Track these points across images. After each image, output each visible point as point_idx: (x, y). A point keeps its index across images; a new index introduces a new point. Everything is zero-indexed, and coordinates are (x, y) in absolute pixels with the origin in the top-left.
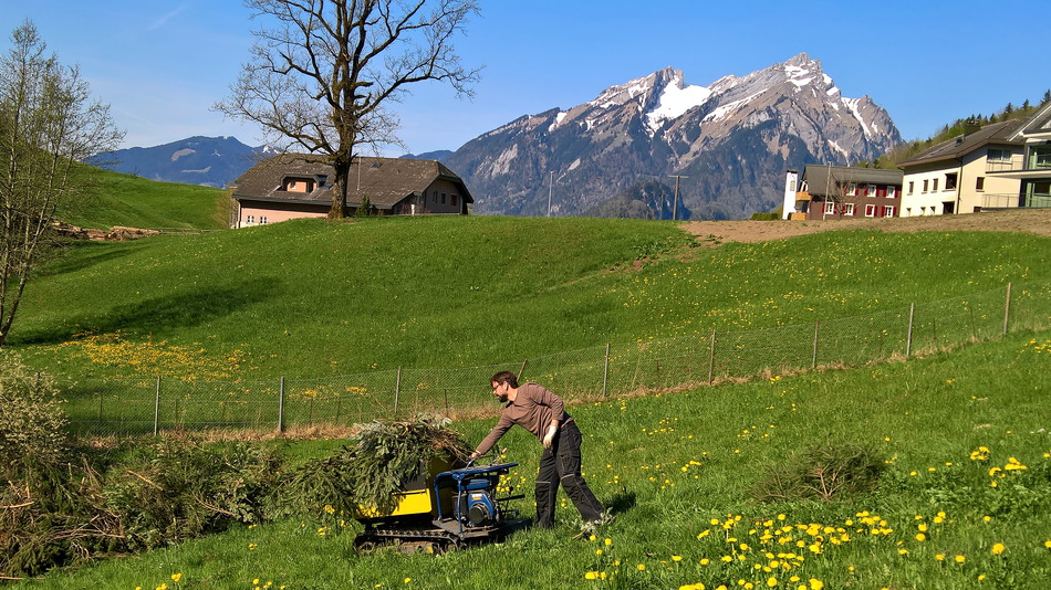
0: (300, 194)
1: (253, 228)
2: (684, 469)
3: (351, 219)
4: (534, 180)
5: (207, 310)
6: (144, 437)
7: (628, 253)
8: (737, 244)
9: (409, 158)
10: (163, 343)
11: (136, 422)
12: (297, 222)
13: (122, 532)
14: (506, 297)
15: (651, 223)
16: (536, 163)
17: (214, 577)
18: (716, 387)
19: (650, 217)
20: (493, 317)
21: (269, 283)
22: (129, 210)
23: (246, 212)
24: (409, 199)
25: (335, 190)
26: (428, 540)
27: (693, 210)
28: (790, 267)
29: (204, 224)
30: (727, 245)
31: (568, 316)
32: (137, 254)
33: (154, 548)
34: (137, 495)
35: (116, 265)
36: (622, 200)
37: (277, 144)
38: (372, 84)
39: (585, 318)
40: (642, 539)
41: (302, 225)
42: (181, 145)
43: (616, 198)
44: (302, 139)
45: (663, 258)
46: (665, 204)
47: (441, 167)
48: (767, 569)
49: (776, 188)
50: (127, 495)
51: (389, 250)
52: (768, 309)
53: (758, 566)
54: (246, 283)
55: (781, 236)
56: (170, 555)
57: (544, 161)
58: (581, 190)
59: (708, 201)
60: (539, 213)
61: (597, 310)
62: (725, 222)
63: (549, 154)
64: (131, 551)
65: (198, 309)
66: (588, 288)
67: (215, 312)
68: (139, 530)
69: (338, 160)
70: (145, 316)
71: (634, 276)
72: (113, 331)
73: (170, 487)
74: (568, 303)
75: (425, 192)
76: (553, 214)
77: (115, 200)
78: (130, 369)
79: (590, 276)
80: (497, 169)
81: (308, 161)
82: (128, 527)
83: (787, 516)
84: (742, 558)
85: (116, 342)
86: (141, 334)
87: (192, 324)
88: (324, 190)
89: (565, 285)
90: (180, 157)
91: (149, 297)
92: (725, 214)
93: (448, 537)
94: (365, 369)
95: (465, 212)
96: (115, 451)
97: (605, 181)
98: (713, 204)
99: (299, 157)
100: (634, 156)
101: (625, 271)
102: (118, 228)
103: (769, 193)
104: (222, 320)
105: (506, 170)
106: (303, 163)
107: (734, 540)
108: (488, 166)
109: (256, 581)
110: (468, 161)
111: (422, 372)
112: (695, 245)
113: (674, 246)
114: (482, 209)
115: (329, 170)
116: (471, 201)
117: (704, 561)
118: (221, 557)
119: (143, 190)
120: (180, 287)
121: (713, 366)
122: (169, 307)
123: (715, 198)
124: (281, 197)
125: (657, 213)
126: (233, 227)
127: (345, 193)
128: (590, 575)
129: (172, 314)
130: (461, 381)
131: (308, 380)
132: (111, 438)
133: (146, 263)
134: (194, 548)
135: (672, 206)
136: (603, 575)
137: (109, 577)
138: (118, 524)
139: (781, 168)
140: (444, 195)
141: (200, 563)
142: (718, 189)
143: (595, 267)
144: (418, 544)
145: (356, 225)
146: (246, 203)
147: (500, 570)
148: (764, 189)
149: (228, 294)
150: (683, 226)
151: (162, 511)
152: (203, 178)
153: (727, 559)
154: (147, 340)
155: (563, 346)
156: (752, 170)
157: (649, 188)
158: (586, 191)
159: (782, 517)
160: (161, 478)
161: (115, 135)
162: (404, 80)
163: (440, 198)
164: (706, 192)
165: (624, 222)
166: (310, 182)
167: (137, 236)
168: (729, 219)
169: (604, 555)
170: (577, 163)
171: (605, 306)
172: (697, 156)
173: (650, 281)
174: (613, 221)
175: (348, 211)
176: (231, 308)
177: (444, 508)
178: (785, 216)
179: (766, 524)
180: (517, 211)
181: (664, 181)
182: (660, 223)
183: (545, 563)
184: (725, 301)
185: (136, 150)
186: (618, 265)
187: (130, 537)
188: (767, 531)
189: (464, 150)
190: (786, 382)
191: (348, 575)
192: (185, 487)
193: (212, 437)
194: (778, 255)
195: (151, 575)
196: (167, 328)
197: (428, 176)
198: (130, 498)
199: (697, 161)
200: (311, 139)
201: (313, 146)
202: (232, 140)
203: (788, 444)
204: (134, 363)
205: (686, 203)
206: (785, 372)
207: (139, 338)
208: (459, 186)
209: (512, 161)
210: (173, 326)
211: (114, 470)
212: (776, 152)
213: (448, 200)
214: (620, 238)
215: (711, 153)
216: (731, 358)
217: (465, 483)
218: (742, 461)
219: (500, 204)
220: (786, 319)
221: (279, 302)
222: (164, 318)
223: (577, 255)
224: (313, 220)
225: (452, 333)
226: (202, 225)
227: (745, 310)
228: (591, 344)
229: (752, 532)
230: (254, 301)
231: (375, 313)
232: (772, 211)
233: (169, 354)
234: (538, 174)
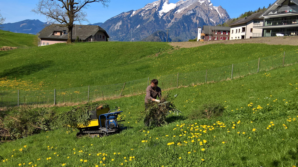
0: (58, 36)
1: (45, 46)
3: (74, 43)
4: (127, 31)
5: (32, 70)
6: (15, 107)
7: (154, 52)
8: (185, 48)
9: (90, 25)
10: (19, 80)
11: (12, 103)
12: (58, 44)
13: (9, 134)
14: (119, 65)
15: (160, 43)
16: (127, 26)
17: (36, 146)
18: (179, 89)
19: (160, 41)
20: (116, 71)
21: (50, 62)
22: (8, 41)
23: (43, 41)
24: (91, 37)
25: (69, 35)
26: (98, 133)
27: (172, 39)
28: (199, 55)
29: (30, 45)
30: (182, 49)
31: (137, 70)
32: (11, 54)
33: (19, 138)
34: (13, 124)
35: (5, 57)
36: (152, 36)
37: (51, 21)
38: (78, 3)
39: (142, 70)
40: (158, 131)
41: (59, 45)
42: (23, 22)
43: (150, 36)
44: (58, 20)
45: (164, 53)
46: (164, 37)
47: (99, 27)
48: (192, 138)
49: (195, 32)
50: (10, 124)
51: (85, 52)
52: (193, 66)
53: (189, 137)
54: (43, 62)
55: (197, 46)
56: (23, 140)
57: (129, 25)
58: (140, 34)
59: (176, 37)
60: (129, 41)
61: (145, 68)
62: (181, 42)
63: (131, 23)
64: (12, 140)
65: (30, 70)
66: (143, 62)
67: (34, 71)
68: (14, 134)
69: (69, 26)
70: (14, 72)
71: (156, 58)
72: (4, 77)
73: (23, 121)
74: (138, 66)
75: (95, 35)
76: (132, 41)
77: (3, 39)
78: (10, 88)
79: (143, 58)
80: (116, 28)
81: (60, 26)
82: (11, 133)
83: (198, 123)
84: (185, 135)
85: (6, 80)
86: (13, 78)
87: (28, 74)
88: (65, 35)
89: (136, 61)
90: (22, 26)
91: (15, 67)
92: (181, 40)
93: (103, 132)
94: (79, 86)
95: (107, 40)
96: (6, 111)
97: (147, 31)
98: (178, 37)
99: (57, 25)
100: (155, 24)
101: (153, 57)
102: (5, 47)
103: (193, 34)
104: (37, 73)
105: (119, 28)
106: (59, 27)
107: (183, 130)
108: (113, 27)
109: (48, 147)
110: (107, 26)
111: (96, 86)
112: (173, 49)
113: (167, 49)
114: (112, 39)
115: (67, 29)
116: (109, 37)
117: (174, 136)
118: (38, 140)
119: (11, 35)
120: (24, 63)
121: (178, 83)
122: (21, 69)
123: (178, 35)
124: (53, 37)
125: (162, 40)
126: (39, 46)
127: (71, 35)
128: (143, 141)
129: (22, 72)
130: (107, 89)
131: (63, 90)
132: (5, 108)
133: (14, 57)
134: (31, 138)
135: (166, 38)
136: (147, 141)
137: (6, 147)
138: (8, 132)
139: (197, 27)
140: (100, 36)
141: (32, 142)
142: (179, 33)
143: (144, 56)
144: (95, 135)
145: (75, 45)
146: (43, 39)
147: (118, 141)
148: (192, 33)
149: (38, 65)
150: (169, 44)
151: (21, 128)
152: (30, 32)
153: (181, 135)
154: (15, 79)
155: (136, 78)
156: (189, 27)
157: (160, 33)
158: (142, 34)
159: (196, 123)
160: (20, 119)
161: (2, 19)
162: (88, 2)
164: (176, 34)
165: (153, 43)
166: (61, 32)
167: (10, 49)
168: (182, 41)
169: (147, 136)
170: (139, 26)
171: (148, 67)
172: (173, 23)
173: (160, 59)
174: (149, 42)
175: (72, 41)
176: (39, 69)
177: (102, 124)
178: (198, 40)
179: (192, 126)
180: (122, 40)
181: (164, 31)
182: (163, 43)
183: (131, 138)
184: (181, 64)
185: (9, 24)
186: (151, 55)
187: (11, 136)
188: (192, 128)
189: (106, 23)
190: (198, 86)
191: (75, 144)
192: (27, 121)
193: (35, 106)
194: (196, 51)
195: (18, 146)
196: (20, 76)
197: (96, 30)
198: (11, 124)
199: (173, 25)
200: (61, 20)
201: (61, 22)
202: (38, 20)
203: (198, 104)
204: (11, 86)
205: (170, 37)
206: (198, 84)
207: (12, 79)
208: (105, 33)
209: (120, 26)
210: (22, 75)
211: (6, 117)
212: (195, 22)
213: (102, 37)
214: (151, 47)
215: (177, 22)
216: (183, 80)
217: (108, 117)
218: (186, 109)
219: (117, 38)
220: (198, 69)
221: (53, 67)
222: (19, 73)
223: (139, 52)
224: (62, 43)
225: (104, 75)
226: (30, 46)
227: (187, 67)
228: (144, 78)
229: (188, 128)
230: (46, 67)
231: (82, 70)
232: (194, 39)
233: (21, 83)
234: (128, 29)
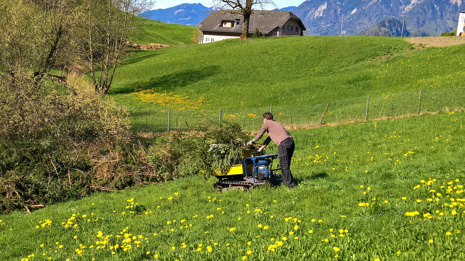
0: (228, 28)
1: (208, 43)
2: (406, 155)
3: (250, 39)
4: (334, 19)
5: (189, 80)
6: (164, 134)
7: (379, 53)
8: (434, 48)
9: (277, 10)
10: (171, 94)
11: (160, 127)
12: (227, 41)
13: (154, 173)
14: (320, 74)
15: (391, 38)
16: (336, 11)
17: (192, 195)
18: (421, 116)
19: (390, 35)
20: (314, 83)
21: (215, 67)
22: (157, 36)
23: (206, 36)
24: (277, 29)
25: (244, 26)
26: (242, 185)
27: (411, 32)
28: (460, 59)
29: (188, 43)
30: (428, 48)
31: (349, 82)
32: (160, 55)
33: (167, 180)
34: (161, 158)
35: (152, 60)
36: (376, 27)
37: (219, 6)
39: (358, 83)
40: (386, 188)
41: (229, 42)
42: (178, 7)
43: (373, 27)
44: (230, 3)
45: (396, 55)
46: (397, 29)
47: (291, 14)
48: (451, 206)
49: (454, 21)
50: (157, 158)
51: (267, 53)
52: (448, 79)
53: (446, 204)
54: (205, 68)
55: (456, 44)
56: (174, 184)
57: (339, 10)
58: (357, 23)
59: (419, 28)
60: (336, 35)
61: (363, 79)
62: (428, 37)
63: (342, 7)
64: (158, 181)
65: (185, 79)
66: (359, 69)
67: (192, 81)
68: (161, 173)
69: (245, 12)
70: (164, 82)
71: (382, 63)
72: (151, 89)
73: (174, 155)
74: (350, 77)
75: (284, 26)
76: (343, 35)
77: (151, 32)
78: (157, 105)
79: (361, 63)
80: (317, 14)
81: (232, 13)
82: (157, 171)
83: (460, 180)
84: (437, 200)
85: (152, 93)
86: (162, 90)
87: (183, 86)
88: (239, 26)
89: (348, 68)
90: (178, 13)
91: (165, 74)
92: (427, 34)
94: (255, 106)
95: (302, 34)
96: (152, 139)
97: (368, 19)
98: (421, 29)
99: (228, 11)
100: (383, 6)
101: (377, 61)
102: (152, 44)
103: (450, 23)
104: (195, 84)
105: (321, 15)
106: (230, 14)
107: (434, 191)
108: (313, 13)
109: (209, 197)
110: (303, 11)
111: (281, 107)
112: (412, 49)
113: (402, 49)
114: (309, 33)
115: (241, 17)
116: (305, 29)
117: (419, 201)
118: (195, 185)
119: (161, 27)
120: (178, 69)
121: (420, 106)
122: (174, 78)
123: (422, 26)
124: (220, 29)
125: (393, 34)
126: (200, 43)
127: (248, 27)
128: (361, 204)
129: (175, 81)
130: (298, 112)
131: (232, 110)
132: (150, 134)
133: (162, 59)
134: (183, 182)
135: (401, 30)
136: (367, 204)
137: (150, 192)
138: (153, 170)
139: (457, 11)
140: (292, 27)
141: (186, 188)
142: (424, 22)
143: (363, 60)
144: (238, 187)
145: (253, 42)
146: (205, 33)
148: (447, 21)
149: (198, 72)
150: (407, 39)
151: (171, 165)
152: (187, 22)
153: (430, 200)
154: (164, 93)
155: (346, 96)
156: (442, 12)
157: (390, 22)
158: (359, 24)
159: (457, 180)
160: (170, 151)
161: (151, 4)
163: (290, 29)
164: (418, 23)
165: (377, 38)
166: (233, 22)
167: (160, 48)
168: (429, 36)
169: (367, 194)
170: (355, 10)
171: (367, 78)
172: (414, 6)
173: (390, 66)
174: (372, 37)
175: (249, 35)
176: (199, 79)
178: (458, 34)
179: (449, 183)
180: (326, 34)
181: (397, 18)
182: (395, 38)
184: (427, 75)
185: (160, 10)
186: (374, 58)
187: (158, 175)
188: (449, 187)
189: (302, 6)
190: (457, 114)
191: (248, 197)
192: (180, 155)
194: (454, 53)
195: (166, 192)
196: (173, 87)
197: (285, 18)
198: (158, 159)
199: (414, 8)
200: (234, 3)
201: (234, 6)
202: (200, 4)
203: (458, 144)
204: (159, 102)
205: (408, 28)
206: (456, 110)
207: (161, 91)
208: (299, 22)
209: (324, 10)
210: (175, 86)
211: (151, 147)
212: (454, 3)
213: (294, 29)
214: (375, 45)
215: (421, 4)
216: (429, 103)
218: (434, 152)
219: (318, 30)
220: (457, 84)
221: (219, 76)
222: (171, 83)
223: (354, 54)
224: (234, 40)
225: (295, 90)
226: (187, 43)
227: (437, 80)
228: (360, 96)
229: (442, 187)
230: (208, 76)
231: (260, 81)
232: (451, 32)
233: (174, 98)
234: (337, 16)
